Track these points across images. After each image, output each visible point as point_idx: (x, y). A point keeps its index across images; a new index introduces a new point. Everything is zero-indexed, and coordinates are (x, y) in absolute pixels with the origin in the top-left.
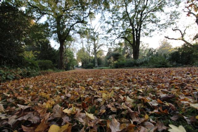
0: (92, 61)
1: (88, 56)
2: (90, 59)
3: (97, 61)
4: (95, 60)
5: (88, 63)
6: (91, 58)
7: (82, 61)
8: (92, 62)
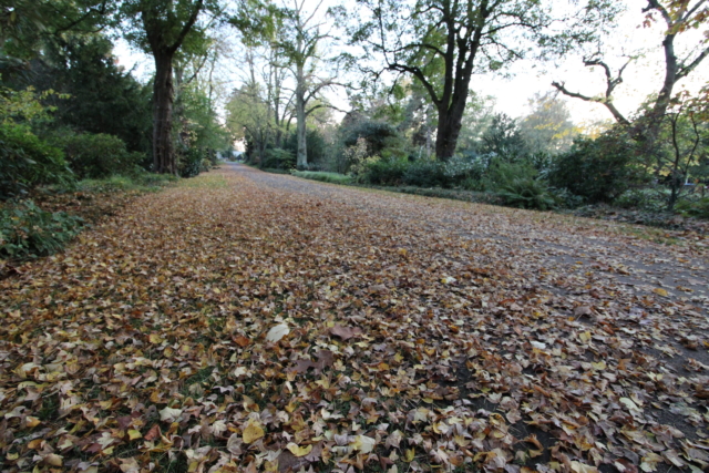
0: (285, 140)
1: (274, 119)
2: (279, 134)
3: (305, 145)
4: (299, 142)
5: (269, 147)
6: (284, 130)
7: (247, 137)
8: (285, 147)
